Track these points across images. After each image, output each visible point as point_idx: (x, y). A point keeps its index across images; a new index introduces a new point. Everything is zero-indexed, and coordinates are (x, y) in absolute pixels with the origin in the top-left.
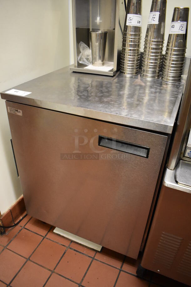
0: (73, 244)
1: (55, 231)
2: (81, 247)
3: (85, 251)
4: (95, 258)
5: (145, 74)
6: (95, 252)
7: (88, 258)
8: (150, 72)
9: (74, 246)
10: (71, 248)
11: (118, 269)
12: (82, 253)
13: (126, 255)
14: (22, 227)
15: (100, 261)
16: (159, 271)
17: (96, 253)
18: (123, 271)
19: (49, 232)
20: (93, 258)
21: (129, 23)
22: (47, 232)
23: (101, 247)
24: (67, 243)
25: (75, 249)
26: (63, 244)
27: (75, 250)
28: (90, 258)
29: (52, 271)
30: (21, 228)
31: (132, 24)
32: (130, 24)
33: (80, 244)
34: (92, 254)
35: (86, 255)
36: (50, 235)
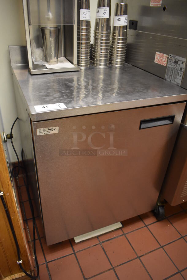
0: (100, 238)
1: (76, 241)
2: (108, 235)
3: (115, 235)
4: (125, 233)
5: (98, 63)
6: (120, 230)
7: (121, 237)
8: (103, 61)
9: (102, 239)
10: (103, 242)
11: (145, 227)
12: (114, 238)
13: (139, 215)
14: (45, 263)
15: (130, 232)
16: (183, 200)
17: (122, 230)
18: (148, 225)
19: (72, 246)
20: (124, 234)
21: (83, 18)
22: (71, 247)
23: (119, 223)
24: (96, 242)
25: (107, 239)
26: (94, 245)
27: (107, 241)
28: (122, 236)
29: (111, 268)
30: (45, 265)
31: (86, 18)
32: (85, 18)
33: (105, 234)
34: (120, 232)
35: (118, 237)
36: (76, 248)
